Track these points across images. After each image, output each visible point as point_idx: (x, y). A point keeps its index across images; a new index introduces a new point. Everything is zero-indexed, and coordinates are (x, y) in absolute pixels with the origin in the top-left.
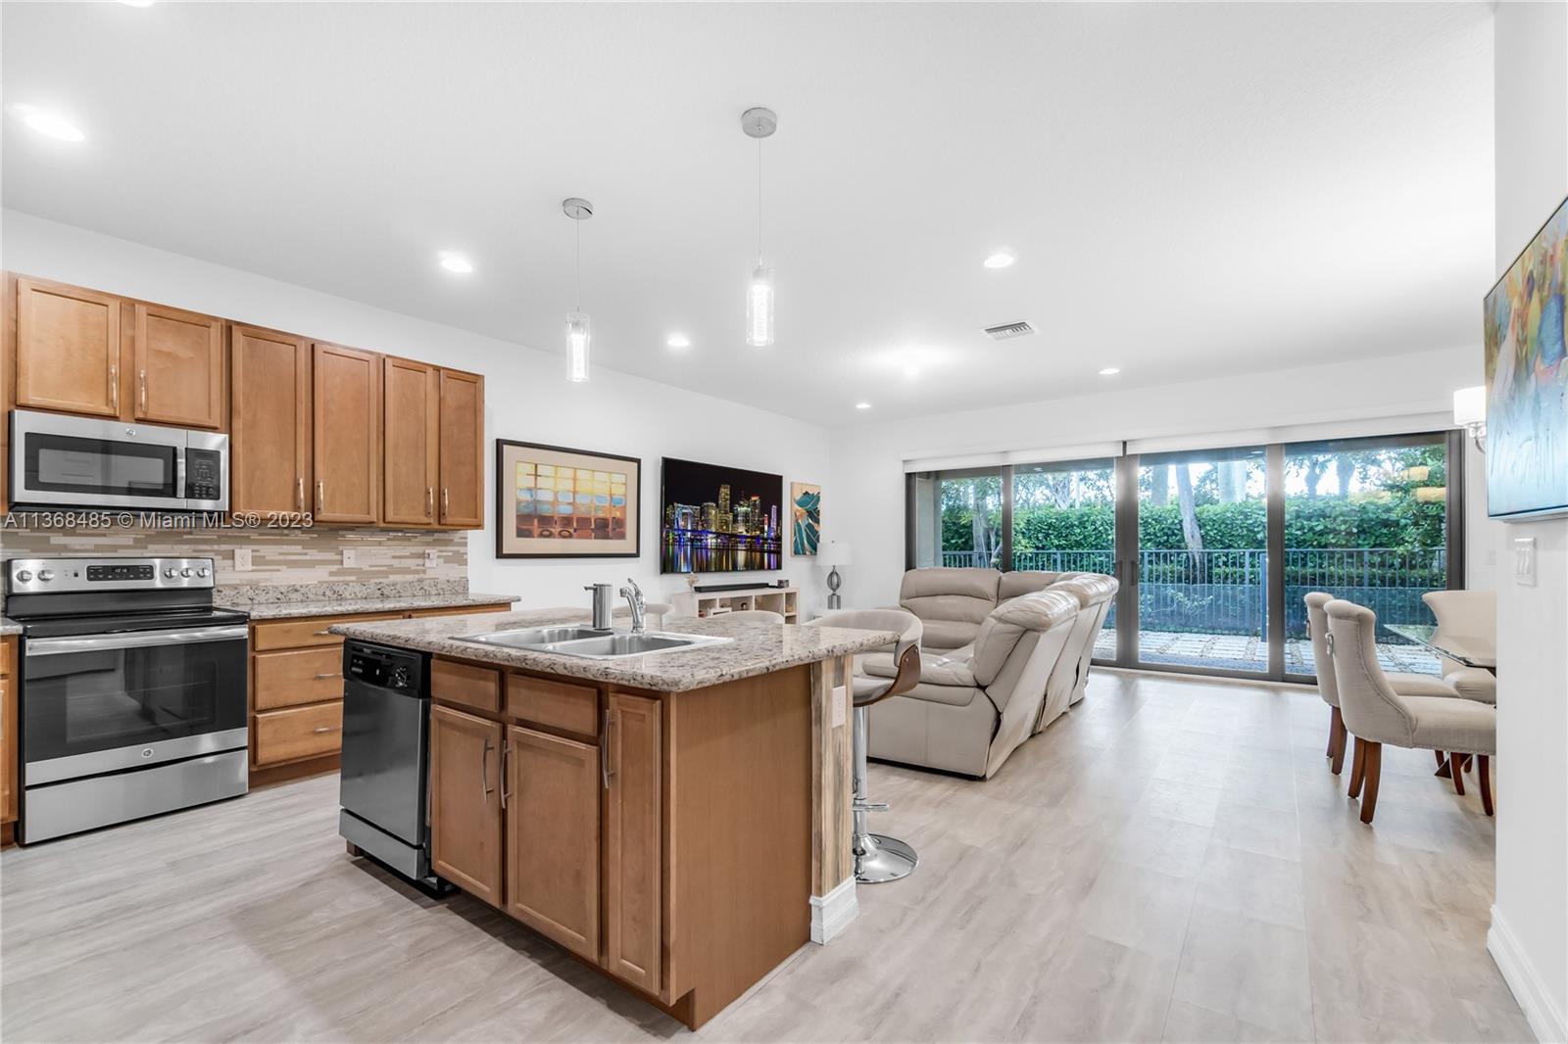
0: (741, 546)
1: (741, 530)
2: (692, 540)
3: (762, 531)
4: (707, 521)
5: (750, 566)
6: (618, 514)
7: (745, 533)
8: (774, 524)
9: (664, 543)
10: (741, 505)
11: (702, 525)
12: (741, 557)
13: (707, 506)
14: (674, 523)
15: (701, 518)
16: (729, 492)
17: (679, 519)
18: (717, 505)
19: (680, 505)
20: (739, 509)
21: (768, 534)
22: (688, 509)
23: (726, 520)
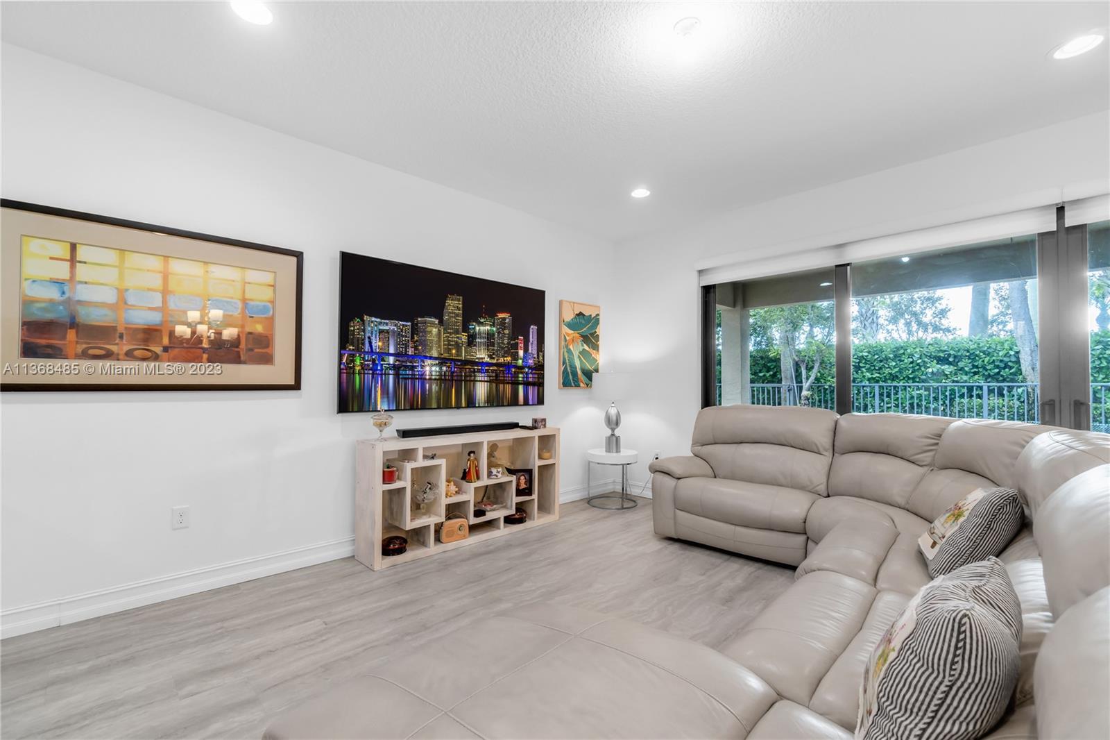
0: (479, 376)
1: (482, 355)
2: (394, 367)
3: (515, 357)
4: (424, 343)
5: (494, 401)
6: (259, 328)
7: (487, 360)
8: (533, 349)
9: (345, 372)
10: (480, 324)
11: (416, 348)
12: (482, 390)
13: (425, 322)
14: (363, 344)
15: (412, 338)
16: (461, 306)
17: (373, 338)
18: (441, 322)
19: (373, 319)
20: (477, 328)
21: (523, 362)
22: (389, 326)
23: (456, 342)
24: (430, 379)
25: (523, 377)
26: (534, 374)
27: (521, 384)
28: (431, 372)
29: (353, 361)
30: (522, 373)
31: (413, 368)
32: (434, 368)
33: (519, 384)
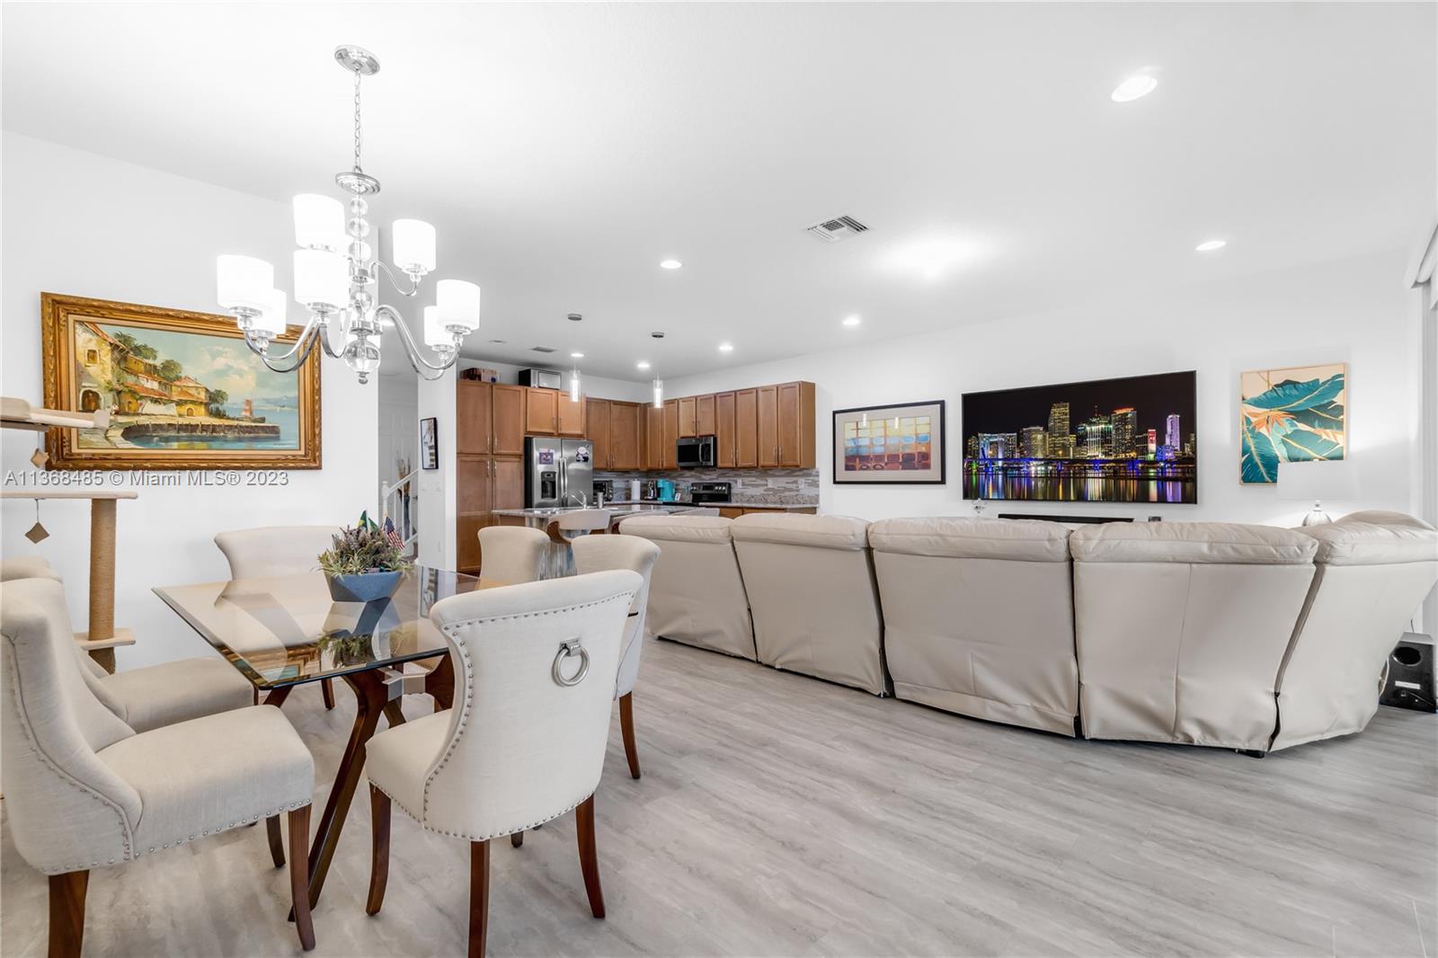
0: (1091, 473)
1: (1095, 452)
3: (1145, 451)
4: (1029, 448)
6: (923, 449)
7: (1101, 457)
8: (1173, 438)
10: (1091, 424)
11: (1021, 453)
12: (1095, 486)
13: (1030, 431)
14: (978, 454)
15: (1018, 444)
16: (1068, 411)
17: (985, 449)
18: (1046, 429)
19: (985, 435)
20: (1088, 428)
21: (1155, 456)
22: (998, 438)
23: (1063, 444)
24: (1036, 477)
25: (1158, 472)
26: (1175, 468)
27: (1154, 479)
28: (1036, 471)
29: (971, 466)
30: (1154, 468)
31: (1019, 469)
32: (1039, 468)
33: (1149, 479)
